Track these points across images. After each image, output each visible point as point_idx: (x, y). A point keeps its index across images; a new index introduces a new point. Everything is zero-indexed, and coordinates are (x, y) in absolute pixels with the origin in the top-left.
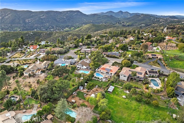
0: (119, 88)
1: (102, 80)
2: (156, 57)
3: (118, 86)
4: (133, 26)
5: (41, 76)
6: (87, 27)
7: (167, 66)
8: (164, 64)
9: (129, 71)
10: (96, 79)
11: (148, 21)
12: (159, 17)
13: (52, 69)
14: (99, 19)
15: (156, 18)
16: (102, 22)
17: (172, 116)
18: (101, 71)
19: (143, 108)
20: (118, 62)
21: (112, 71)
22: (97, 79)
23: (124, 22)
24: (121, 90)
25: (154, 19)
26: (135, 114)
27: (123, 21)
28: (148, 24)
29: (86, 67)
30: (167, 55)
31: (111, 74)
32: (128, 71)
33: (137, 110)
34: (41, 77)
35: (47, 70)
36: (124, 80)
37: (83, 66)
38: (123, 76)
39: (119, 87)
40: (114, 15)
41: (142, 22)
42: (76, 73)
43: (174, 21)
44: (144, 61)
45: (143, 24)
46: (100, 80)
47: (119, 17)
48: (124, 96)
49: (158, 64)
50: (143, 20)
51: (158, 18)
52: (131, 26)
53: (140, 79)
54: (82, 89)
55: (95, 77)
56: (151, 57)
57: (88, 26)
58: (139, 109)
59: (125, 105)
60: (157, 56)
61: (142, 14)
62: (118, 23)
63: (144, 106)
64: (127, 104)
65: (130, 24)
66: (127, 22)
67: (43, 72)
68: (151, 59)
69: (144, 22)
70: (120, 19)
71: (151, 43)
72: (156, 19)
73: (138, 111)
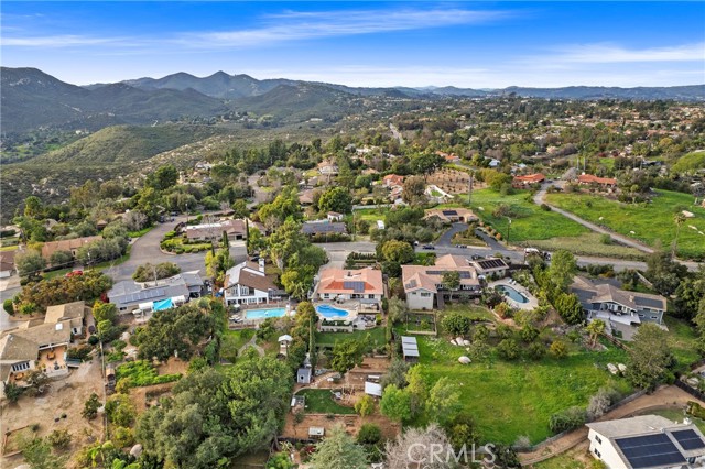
0: (427, 336)
1: (355, 326)
2: (457, 217)
3: (421, 332)
4: (283, 125)
5: (82, 380)
6: (107, 137)
7: (501, 239)
8: (490, 234)
9: (428, 272)
10: (330, 327)
11: (329, 107)
12: (356, 93)
13: (117, 336)
14: (144, 103)
15: (351, 96)
16: (156, 117)
17: (607, 370)
18: (331, 297)
19: (536, 373)
20: (364, 253)
21: (371, 288)
22: (335, 329)
23: (245, 114)
24: (439, 341)
25: (345, 100)
26: (529, 401)
27: (242, 110)
28: (333, 117)
29: (266, 295)
30: (481, 208)
31: (371, 296)
32: (424, 273)
33: (526, 386)
34: (79, 384)
35: (94, 342)
36: (424, 309)
37: (252, 292)
38: (419, 294)
39: (426, 333)
40: (196, 87)
41: (310, 111)
42: (234, 324)
43: (403, 103)
44: (435, 235)
45: (314, 117)
46: (351, 329)
47: (220, 95)
48: (463, 359)
49: (478, 237)
50: (312, 102)
51: (356, 97)
52: (275, 125)
53: (471, 293)
54: (308, 378)
55: (326, 323)
56: (447, 219)
57: (111, 136)
58: (526, 381)
59: (484, 383)
60: (460, 215)
61: (302, 83)
62: (226, 117)
63: (532, 368)
64: (484, 378)
65: (270, 118)
66: (258, 114)
67: (78, 357)
68: (448, 226)
69: (315, 109)
70: (226, 103)
71: (402, 177)
72: (351, 99)
73: (529, 389)
